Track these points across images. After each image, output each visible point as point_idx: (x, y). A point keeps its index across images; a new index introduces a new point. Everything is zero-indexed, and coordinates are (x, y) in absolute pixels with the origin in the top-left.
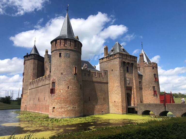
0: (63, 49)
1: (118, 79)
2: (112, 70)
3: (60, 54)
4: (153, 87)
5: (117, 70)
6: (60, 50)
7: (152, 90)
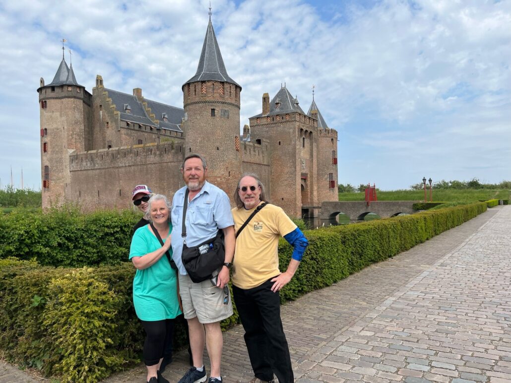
0: (217, 102)
1: (291, 161)
2: (280, 142)
3: (213, 110)
4: (330, 174)
5: (289, 144)
6: (213, 104)
7: (328, 180)
